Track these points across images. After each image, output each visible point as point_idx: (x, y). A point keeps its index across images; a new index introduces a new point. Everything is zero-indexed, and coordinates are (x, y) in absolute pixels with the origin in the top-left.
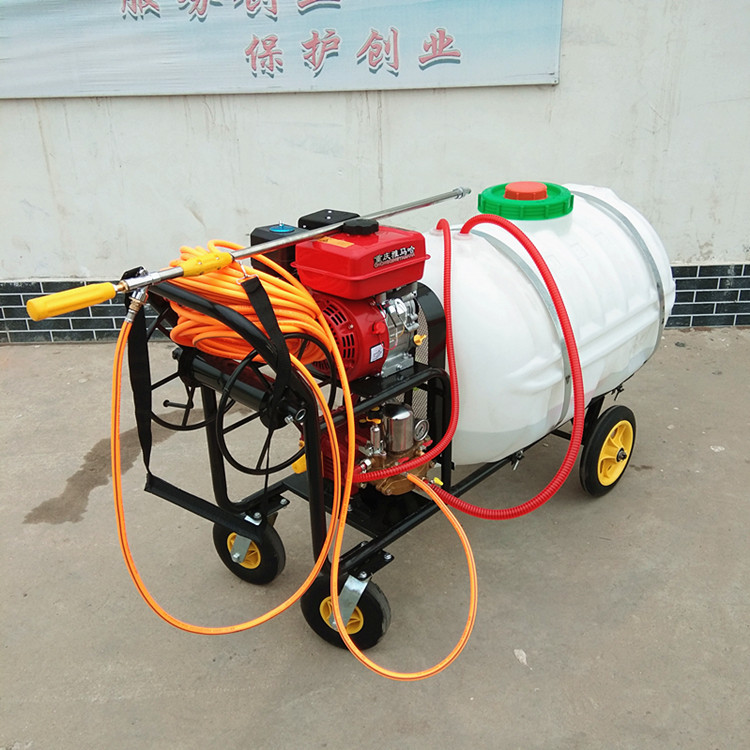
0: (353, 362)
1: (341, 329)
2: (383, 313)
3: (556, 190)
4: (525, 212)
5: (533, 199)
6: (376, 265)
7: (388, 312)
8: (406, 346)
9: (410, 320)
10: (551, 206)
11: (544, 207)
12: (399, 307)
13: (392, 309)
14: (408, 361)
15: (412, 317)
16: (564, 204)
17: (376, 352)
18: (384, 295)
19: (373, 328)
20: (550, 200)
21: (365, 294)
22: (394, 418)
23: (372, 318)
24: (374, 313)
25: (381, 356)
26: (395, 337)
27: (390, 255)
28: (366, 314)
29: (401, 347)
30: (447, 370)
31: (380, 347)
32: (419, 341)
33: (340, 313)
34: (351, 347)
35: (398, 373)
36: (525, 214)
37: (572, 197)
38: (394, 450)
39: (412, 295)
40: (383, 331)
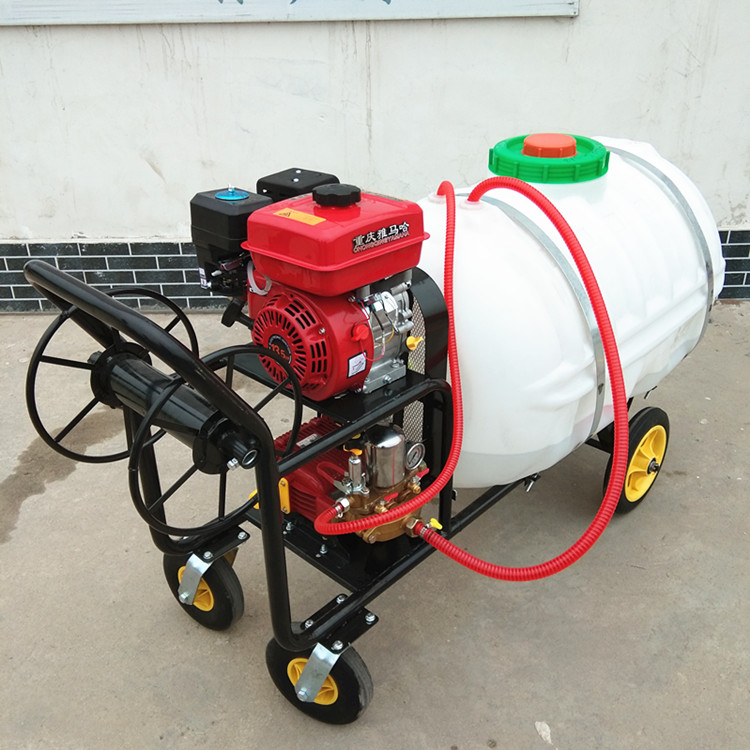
0: (325, 376)
1: (309, 333)
2: (366, 311)
3: (588, 145)
4: (549, 173)
5: (558, 156)
6: (357, 249)
7: (372, 309)
8: (396, 350)
9: (401, 318)
10: (583, 165)
11: (574, 167)
12: (388, 302)
13: (378, 306)
14: (399, 370)
15: (405, 314)
16: (599, 163)
17: (356, 364)
18: (367, 289)
19: (352, 332)
20: (580, 158)
21: (341, 288)
22: (380, 445)
23: (351, 318)
24: (353, 311)
25: (363, 368)
26: (382, 342)
27: (376, 235)
28: (343, 313)
29: (390, 352)
30: (449, 380)
31: (362, 358)
32: (413, 345)
33: (307, 313)
34: (322, 358)
35: (386, 387)
36: (550, 176)
37: (608, 154)
38: (380, 483)
39: (403, 285)
40: (365, 337)
